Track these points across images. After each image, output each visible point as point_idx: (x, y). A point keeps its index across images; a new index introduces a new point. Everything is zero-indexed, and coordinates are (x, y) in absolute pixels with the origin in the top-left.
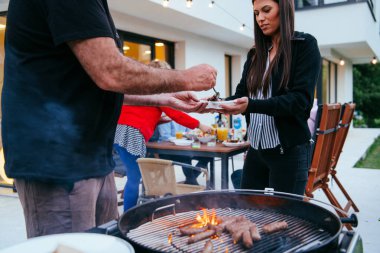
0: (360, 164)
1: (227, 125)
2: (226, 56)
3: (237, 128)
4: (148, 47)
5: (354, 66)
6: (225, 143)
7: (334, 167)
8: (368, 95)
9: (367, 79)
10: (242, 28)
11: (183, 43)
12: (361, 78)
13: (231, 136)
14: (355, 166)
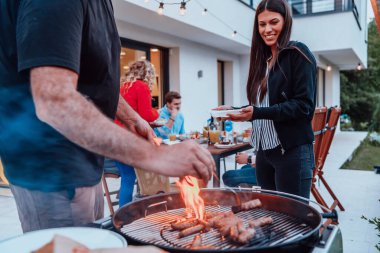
0: (347, 166)
1: (220, 128)
2: (219, 61)
3: (229, 130)
4: (144, 53)
5: (341, 72)
6: (217, 145)
7: (321, 168)
8: (354, 100)
9: (353, 85)
10: (233, 35)
11: (177, 50)
12: (347, 84)
13: (222, 139)
14: (342, 168)
